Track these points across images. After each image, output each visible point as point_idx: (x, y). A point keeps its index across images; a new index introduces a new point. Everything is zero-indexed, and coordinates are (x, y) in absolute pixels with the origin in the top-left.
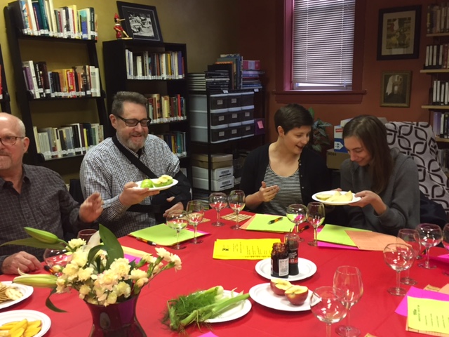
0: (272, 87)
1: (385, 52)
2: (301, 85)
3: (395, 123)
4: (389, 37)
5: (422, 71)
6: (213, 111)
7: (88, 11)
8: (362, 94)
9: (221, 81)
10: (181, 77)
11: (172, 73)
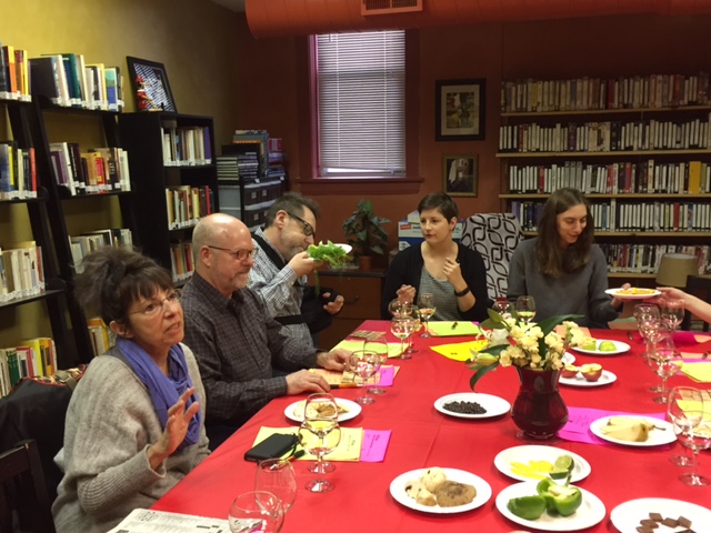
0: (296, 175)
1: (445, 131)
2: (330, 170)
3: (484, 215)
4: (449, 113)
5: (498, 155)
6: (248, 208)
7: (114, 70)
8: (420, 182)
10: (209, 162)
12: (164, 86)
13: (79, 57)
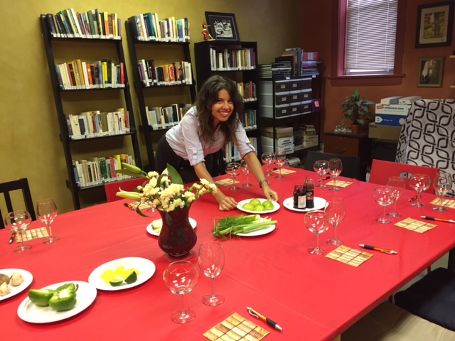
1: (422, 41)
2: (352, 71)
3: (425, 100)
4: (426, 28)
5: (452, 56)
6: (277, 94)
7: (183, 20)
8: (402, 77)
9: (284, 70)
11: (246, 65)
12: (232, 27)
13: (154, 14)
